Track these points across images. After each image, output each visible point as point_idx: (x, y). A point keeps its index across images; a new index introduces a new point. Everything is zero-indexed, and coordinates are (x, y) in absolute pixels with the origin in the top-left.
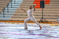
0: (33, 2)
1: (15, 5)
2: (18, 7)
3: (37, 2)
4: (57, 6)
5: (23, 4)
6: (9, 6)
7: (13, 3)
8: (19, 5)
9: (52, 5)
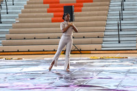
0: (46, 9)
1: (7, 18)
2: (14, 20)
3: (54, 9)
5: (26, 14)
7: (4, 13)
8: (17, 15)
9: (88, 13)
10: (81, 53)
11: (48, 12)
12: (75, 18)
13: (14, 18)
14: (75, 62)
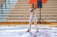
0: (28, 2)
1: (9, 6)
2: (13, 7)
4: (55, 5)
5: (18, 4)
6: (3, 7)
7: (7, 4)
8: (14, 5)
9: (49, 4)
10: (46, 24)
11: (30, 3)
12: (43, 6)
13: (12, 6)
14: (42, 28)
